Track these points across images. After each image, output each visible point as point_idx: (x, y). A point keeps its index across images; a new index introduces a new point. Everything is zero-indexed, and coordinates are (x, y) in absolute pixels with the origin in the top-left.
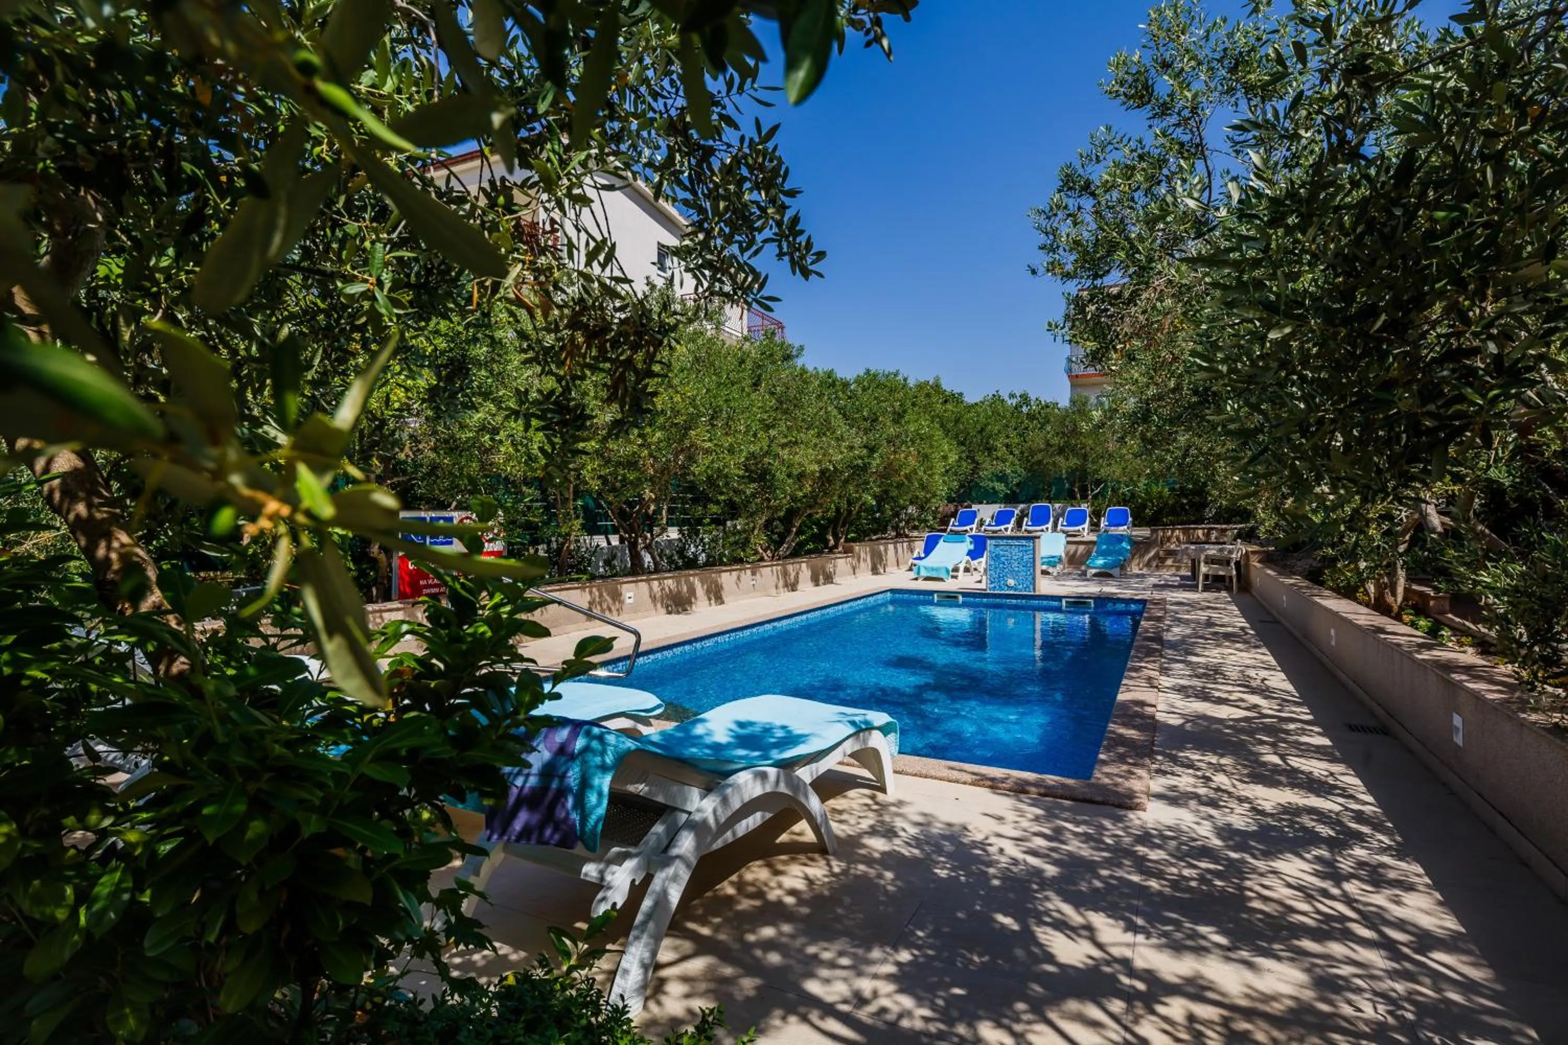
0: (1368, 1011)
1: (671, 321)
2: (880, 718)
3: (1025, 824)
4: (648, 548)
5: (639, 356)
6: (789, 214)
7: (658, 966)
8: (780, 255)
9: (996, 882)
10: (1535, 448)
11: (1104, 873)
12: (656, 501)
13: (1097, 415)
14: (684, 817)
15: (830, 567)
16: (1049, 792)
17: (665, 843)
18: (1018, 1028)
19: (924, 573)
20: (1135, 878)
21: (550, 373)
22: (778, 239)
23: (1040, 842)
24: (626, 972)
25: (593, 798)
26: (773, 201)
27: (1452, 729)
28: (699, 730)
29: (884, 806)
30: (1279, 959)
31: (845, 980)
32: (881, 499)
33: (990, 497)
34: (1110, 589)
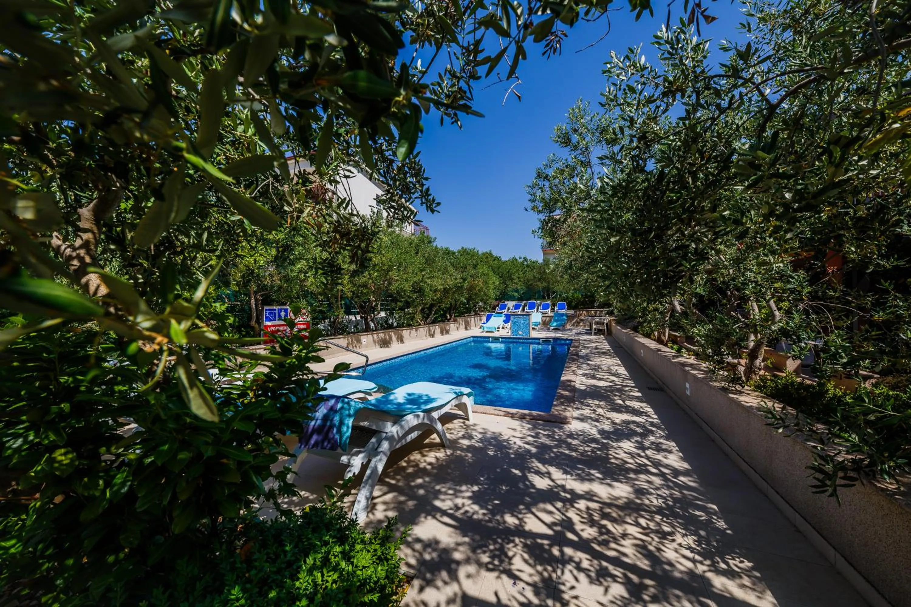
0: (655, 502)
1: (377, 230)
2: (466, 390)
3: (525, 431)
4: (372, 320)
5: (363, 245)
6: (425, 188)
7: (374, 498)
8: (422, 204)
9: (513, 456)
10: (715, 280)
11: (555, 450)
12: (375, 301)
13: (552, 266)
14: (384, 435)
15: (448, 328)
16: (534, 418)
17: (376, 446)
18: (520, 516)
19: (486, 330)
20: (567, 452)
21: (326, 251)
22: (421, 197)
23: (530, 439)
24: (359, 501)
25: (344, 429)
26: (418, 182)
27: (686, 389)
28: (392, 397)
29: (468, 426)
30: (622, 482)
31: (451, 499)
32: (469, 299)
33: (512, 299)
34: (559, 335)
